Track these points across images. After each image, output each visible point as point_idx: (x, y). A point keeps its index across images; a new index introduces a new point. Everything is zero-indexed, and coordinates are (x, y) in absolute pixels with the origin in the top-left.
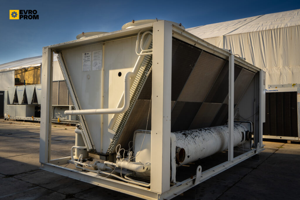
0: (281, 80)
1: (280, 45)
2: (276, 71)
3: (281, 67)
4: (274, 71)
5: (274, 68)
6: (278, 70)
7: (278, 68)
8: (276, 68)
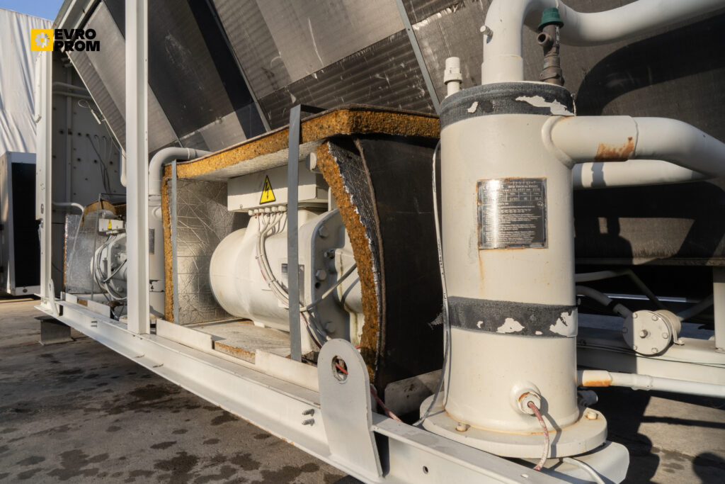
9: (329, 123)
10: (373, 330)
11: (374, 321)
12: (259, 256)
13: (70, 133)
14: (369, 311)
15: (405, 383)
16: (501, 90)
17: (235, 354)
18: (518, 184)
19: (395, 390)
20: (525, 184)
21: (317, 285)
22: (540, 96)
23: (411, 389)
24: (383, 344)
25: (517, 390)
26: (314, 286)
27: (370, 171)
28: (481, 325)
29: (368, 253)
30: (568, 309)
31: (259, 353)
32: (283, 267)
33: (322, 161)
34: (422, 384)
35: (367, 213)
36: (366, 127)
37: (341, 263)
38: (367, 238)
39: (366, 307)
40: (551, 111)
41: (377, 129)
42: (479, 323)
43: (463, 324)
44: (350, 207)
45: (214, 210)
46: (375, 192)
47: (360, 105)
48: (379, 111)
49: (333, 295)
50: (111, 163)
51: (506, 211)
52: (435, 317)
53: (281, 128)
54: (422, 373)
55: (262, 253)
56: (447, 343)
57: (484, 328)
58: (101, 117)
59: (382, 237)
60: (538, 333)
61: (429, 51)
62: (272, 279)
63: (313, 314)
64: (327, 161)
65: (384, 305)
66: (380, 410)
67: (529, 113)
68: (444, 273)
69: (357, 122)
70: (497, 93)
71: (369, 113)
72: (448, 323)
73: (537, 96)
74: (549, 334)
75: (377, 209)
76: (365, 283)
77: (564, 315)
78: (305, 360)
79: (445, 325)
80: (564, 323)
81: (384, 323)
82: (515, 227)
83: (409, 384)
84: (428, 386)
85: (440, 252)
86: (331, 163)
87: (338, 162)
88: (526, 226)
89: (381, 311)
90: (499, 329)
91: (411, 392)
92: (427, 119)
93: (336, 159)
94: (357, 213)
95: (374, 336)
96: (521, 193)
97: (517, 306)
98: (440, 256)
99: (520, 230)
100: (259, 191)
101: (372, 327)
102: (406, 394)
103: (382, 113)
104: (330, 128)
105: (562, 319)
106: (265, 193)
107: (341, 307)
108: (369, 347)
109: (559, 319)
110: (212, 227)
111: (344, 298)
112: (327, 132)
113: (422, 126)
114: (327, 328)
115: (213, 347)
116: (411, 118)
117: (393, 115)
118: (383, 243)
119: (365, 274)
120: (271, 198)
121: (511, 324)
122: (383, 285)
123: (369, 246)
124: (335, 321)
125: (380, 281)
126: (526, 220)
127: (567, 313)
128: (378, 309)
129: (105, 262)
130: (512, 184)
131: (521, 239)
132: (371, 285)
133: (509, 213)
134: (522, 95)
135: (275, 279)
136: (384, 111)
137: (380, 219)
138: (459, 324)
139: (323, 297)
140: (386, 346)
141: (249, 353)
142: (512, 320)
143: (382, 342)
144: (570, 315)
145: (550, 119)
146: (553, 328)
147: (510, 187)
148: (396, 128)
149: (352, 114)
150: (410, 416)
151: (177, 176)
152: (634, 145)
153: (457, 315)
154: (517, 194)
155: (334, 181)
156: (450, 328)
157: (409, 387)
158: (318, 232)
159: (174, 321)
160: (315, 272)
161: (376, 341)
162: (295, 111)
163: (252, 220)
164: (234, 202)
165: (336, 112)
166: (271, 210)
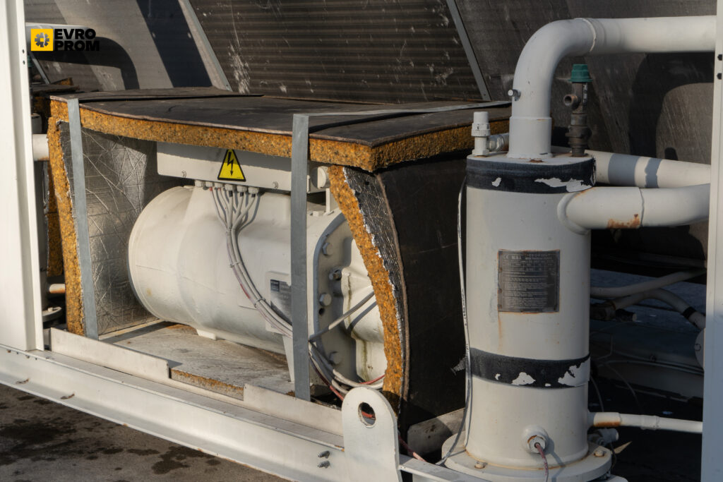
9: (347, 153)
10: (396, 375)
11: (398, 367)
12: (235, 263)
14: (392, 357)
15: (426, 424)
16: (523, 172)
17: (207, 386)
18: (534, 257)
19: (418, 432)
20: (540, 257)
21: (322, 312)
22: (556, 178)
23: (432, 430)
24: (407, 388)
25: (528, 432)
26: (317, 313)
27: (393, 212)
28: (499, 377)
29: (392, 299)
30: (577, 363)
31: (249, 390)
32: (272, 284)
33: (338, 190)
34: (443, 424)
35: (389, 254)
36: (387, 161)
37: (349, 286)
38: (391, 284)
39: (389, 352)
40: (568, 189)
41: (399, 159)
42: (497, 376)
43: (483, 375)
44: (371, 248)
45: (122, 159)
46: (398, 235)
47: (383, 138)
48: (401, 139)
49: (342, 324)
51: (523, 280)
52: (458, 362)
53: (280, 132)
54: (443, 414)
55: (238, 260)
56: (468, 391)
57: (501, 380)
59: (406, 284)
60: (547, 385)
62: (259, 298)
63: (315, 343)
64: (343, 191)
65: (408, 351)
66: (405, 451)
67: (547, 193)
68: (467, 324)
69: (379, 158)
70: (518, 174)
71: (391, 144)
72: (470, 372)
73: (554, 179)
74: (556, 386)
75: (401, 254)
76: (388, 329)
77: (573, 368)
79: (467, 374)
80: (573, 375)
81: (407, 369)
82: (530, 294)
83: (431, 425)
84: (449, 426)
85: (463, 302)
86: (347, 194)
87: (357, 194)
88: (540, 293)
89: (405, 358)
90: (514, 381)
91: (432, 433)
92: (452, 131)
93: (353, 192)
94: (380, 256)
95: (397, 381)
96: (536, 265)
97: (531, 363)
98: (463, 306)
99: (534, 296)
100: (216, 160)
101: (396, 373)
102: (427, 435)
103: (404, 141)
104: (348, 159)
105: (569, 372)
106: (227, 168)
107: (348, 336)
108: (392, 391)
109: (567, 373)
110: (121, 187)
111: (352, 326)
112: (344, 160)
113: (447, 141)
114: (331, 359)
115: (170, 376)
116: (435, 136)
117: (415, 139)
118: (407, 290)
119: (389, 320)
120: (237, 174)
121: (524, 378)
122: (407, 332)
123: (393, 292)
124: (341, 350)
125: (403, 327)
126: (539, 288)
127: (575, 367)
128: (402, 356)
130: (528, 257)
131: (534, 305)
132: (395, 332)
133: (525, 282)
134: (540, 178)
135: (261, 297)
136: (406, 138)
137: (403, 265)
138: (479, 375)
139: (331, 327)
140: (410, 392)
141: (232, 387)
142: (525, 374)
143: (406, 386)
144: (578, 367)
145: (565, 197)
146: (561, 381)
147: (526, 259)
148: (419, 152)
149: (374, 151)
150: (433, 456)
151: (82, 125)
152: (640, 220)
153: (479, 366)
154: (532, 265)
155: (352, 216)
156: (472, 376)
157: (431, 428)
158: (322, 251)
159: (84, 333)
160: (318, 295)
161: (399, 386)
162: (301, 122)
163: (197, 190)
164: (168, 164)
165: (356, 145)
166: (236, 189)
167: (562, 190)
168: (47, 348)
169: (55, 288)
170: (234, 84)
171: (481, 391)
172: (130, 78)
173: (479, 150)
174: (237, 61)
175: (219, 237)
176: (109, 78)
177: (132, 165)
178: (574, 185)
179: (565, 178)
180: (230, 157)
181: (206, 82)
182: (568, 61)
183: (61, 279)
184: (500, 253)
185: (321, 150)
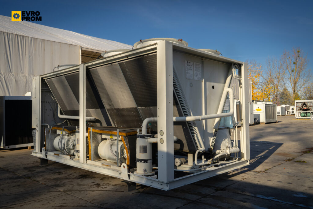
0: (27, 87)
1: (26, 53)
2: (22, 77)
3: (27, 75)
4: (20, 78)
5: (20, 75)
6: (24, 77)
7: (24, 75)
8: (22, 74)
13: (44, 102)
14: (128, 160)
15: (133, 169)
16: (142, 136)
18: (144, 146)
19: (131, 170)
21: (121, 155)
25: (143, 168)
27: (128, 141)
28: (140, 162)
30: (150, 160)
31: (111, 166)
32: (115, 152)
33: (122, 139)
36: (127, 135)
37: (124, 152)
41: (129, 135)
44: (126, 146)
49: (123, 157)
50: (55, 110)
51: (142, 149)
52: (136, 160)
53: (116, 132)
55: (111, 149)
58: (54, 98)
60: (145, 162)
61: (141, 112)
62: (114, 154)
63: (120, 160)
65: (130, 159)
66: (129, 172)
67: (145, 138)
68: (137, 155)
71: (128, 133)
74: (147, 163)
77: (149, 161)
78: (119, 166)
79: (137, 162)
93: (124, 140)
97: (143, 160)
100: (109, 136)
101: (128, 162)
103: (130, 133)
104: (123, 135)
107: (124, 158)
113: (135, 133)
114: (122, 161)
115: (102, 165)
117: (132, 132)
120: (112, 138)
121: (143, 162)
123: (128, 151)
124: (124, 161)
126: (145, 150)
129: (64, 144)
131: (144, 152)
132: (128, 156)
137: (129, 148)
150: (133, 172)
151: (92, 131)
153: (138, 160)
155: (124, 142)
158: (121, 147)
159: (91, 160)
160: (121, 153)
161: (129, 164)
162: (118, 130)
163: (107, 140)
164: (104, 137)
165: (124, 133)
166: (112, 140)
167: (147, 138)
168: (86, 162)
169: (88, 155)
170: (115, 126)
171: (138, 164)
172: (101, 125)
173: (138, 133)
174: (115, 123)
175: (109, 146)
176: (98, 125)
177: (99, 137)
178: (149, 138)
179: (147, 137)
180: (111, 135)
181: (111, 125)
182: (149, 123)
183: (88, 154)
184: (140, 146)
185: (120, 134)
